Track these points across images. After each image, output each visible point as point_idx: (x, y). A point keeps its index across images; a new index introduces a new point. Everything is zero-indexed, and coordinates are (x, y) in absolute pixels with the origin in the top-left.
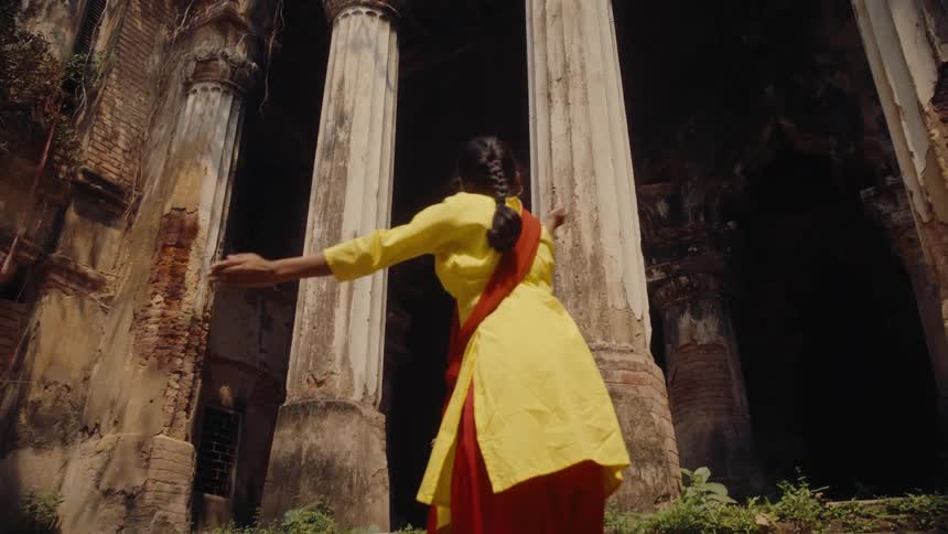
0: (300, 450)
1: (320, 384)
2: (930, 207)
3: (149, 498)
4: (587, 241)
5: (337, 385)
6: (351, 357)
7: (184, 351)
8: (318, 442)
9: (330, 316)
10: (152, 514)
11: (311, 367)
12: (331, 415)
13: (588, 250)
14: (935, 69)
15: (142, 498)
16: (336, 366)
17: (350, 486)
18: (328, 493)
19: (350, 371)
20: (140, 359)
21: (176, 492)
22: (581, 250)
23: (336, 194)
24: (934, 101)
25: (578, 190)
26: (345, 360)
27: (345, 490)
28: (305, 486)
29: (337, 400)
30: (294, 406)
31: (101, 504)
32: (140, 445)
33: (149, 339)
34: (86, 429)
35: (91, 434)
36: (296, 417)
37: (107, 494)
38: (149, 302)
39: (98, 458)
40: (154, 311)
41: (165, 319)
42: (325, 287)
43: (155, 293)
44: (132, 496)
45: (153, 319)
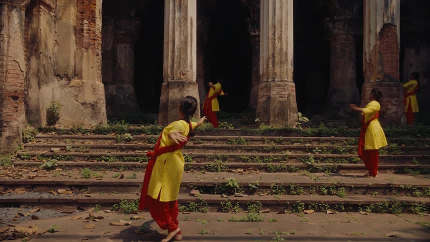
1: (184, 75)
2: (370, 60)
3: (99, 105)
4: (284, 47)
5: (189, 75)
6: (193, 65)
7: (98, 46)
9: (186, 50)
10: (100, 112)
11: (181, 68)
12: (191, 86)
13: (284, 50)
14: (382, 24)
15: (97, 106)
16: (189, 69)
19: (193, 71)
20: (83, 49)
22: (282, 50)
24: (380, 33)
25: (283, 29)
26: (191, 66)
29: (189, 81)
30: (176, 82)
31: (82, 107)
32: (92, 85)
33: (85, 40)
34: (58, 75)
35: (62, 78)
36: (178, 86)
37: (83, 104)
38: (81, 22)
39: (72, 89)
40: (85, 27)
41: (91, 32)
42: (182, 38)
43: (83, 19)
44: (93, 105)
45: (85, 31)
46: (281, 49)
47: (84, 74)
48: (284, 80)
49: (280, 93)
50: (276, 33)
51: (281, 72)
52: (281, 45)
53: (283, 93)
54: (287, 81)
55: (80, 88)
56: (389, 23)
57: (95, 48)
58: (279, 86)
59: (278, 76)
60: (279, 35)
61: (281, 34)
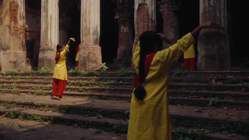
0: (44, 57)
1: (46, 45)
3: (18, 62)
4: (88, 25)
5: (49, 45)
6: (52, 40)
7: (20, 34)
8: (47, 55)
9: (47, 32)
10: (19, 65)
11: (44, 42)
12: (49, 51)
14: (138, 4)
15: (17, 63)
16: (49, 42)
17: (53, 63)
18: (49, 64)
19: (52, 43)
20: (11, 36)
21: (23, 61)
23: (46, 6)
24: (137, 10)
26: (51, 41)
27: (52, 63)
28: (45, 63)
29: (50, 48)
30: (42, 49)
31: (9, 63)
32: (14, 53)
33: (13, 31)
34: (2, 49)
35: (4, 50)
36: (42, 51)
37: (10, 62)
38: (10, 23)
39: (6, 55)
40: (12, 25)
41: (15, 27)
42: (46, 26)
43: (11, 22)
44: (15, 62)
45: (12, 27)
46: (86, 27)
47: (11, 48)
48: (88, 44)
49: (84, 52)
50: (84, 18)
51: (86, 40)
52: (86, 25)
53: (86, 52)
54: (89, 45)
55: (9, 54)
56: (142, 4)
57: (17, 35)
58: (84, 48)
59: (84, 43)
60: (85, 19)
61: (86, 18)
